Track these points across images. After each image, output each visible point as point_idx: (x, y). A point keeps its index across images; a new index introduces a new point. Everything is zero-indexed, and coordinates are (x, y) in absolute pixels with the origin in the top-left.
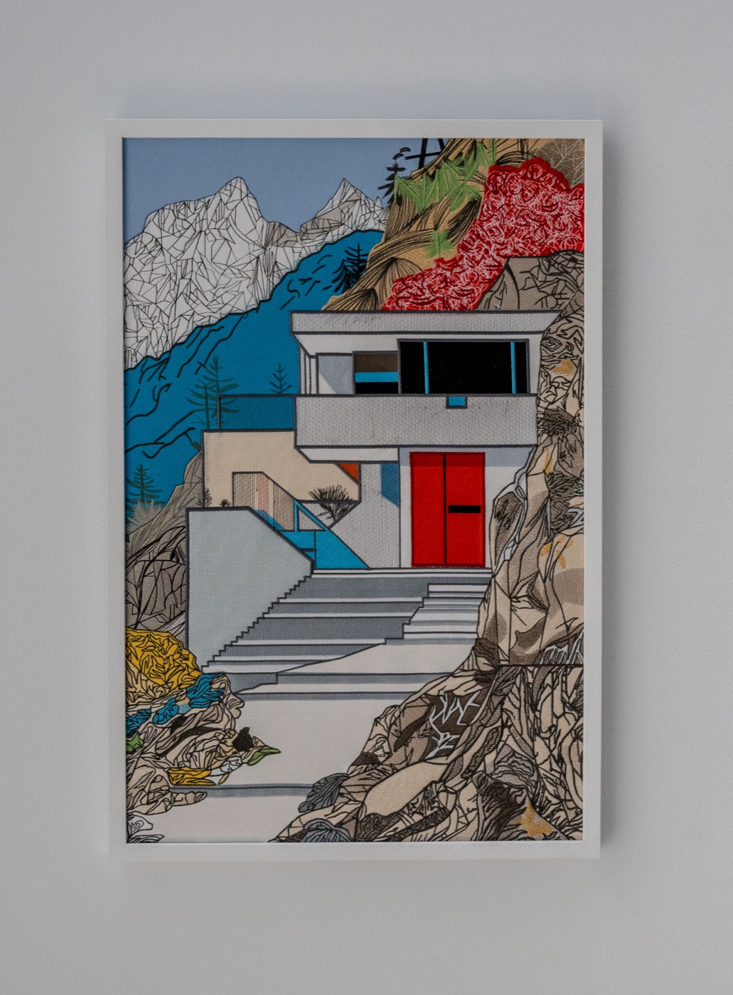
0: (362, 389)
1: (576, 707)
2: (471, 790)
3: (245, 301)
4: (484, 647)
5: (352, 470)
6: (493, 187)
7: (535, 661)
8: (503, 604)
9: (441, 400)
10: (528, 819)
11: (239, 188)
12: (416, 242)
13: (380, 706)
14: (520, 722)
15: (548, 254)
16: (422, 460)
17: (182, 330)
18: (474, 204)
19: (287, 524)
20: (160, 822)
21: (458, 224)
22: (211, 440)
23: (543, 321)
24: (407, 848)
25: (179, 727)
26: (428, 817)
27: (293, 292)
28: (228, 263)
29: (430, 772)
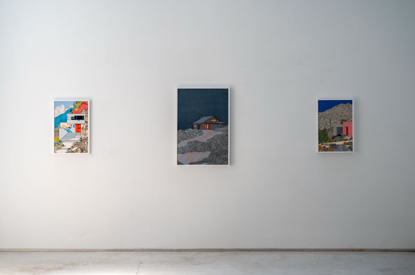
0: (72, 119)
1: (88, 143)
2: (80, 149)
3: (63, 113)
4: (81, 138)
5: (71, 125)
6: (82, 105)
7: (85, 139)
8: (82, 135)
9: (78, 120)
10: (84, 151)
11: (63, 105)
12: (76, 109)
13: (73, 143)
14: (83, 144)
15: (85, 109)
16: (76, 125)
17: (59, 115)
18: (80, 106)
19: (66, 129)
20: (57, 151)
21: (79, 107)
22: (61, 123)
23: (85, 114)
24: (75, 153)
25: (58, 144)
26: (77, 151)
27: (67, 112)
28: (62, 110)
29: (77, 148)
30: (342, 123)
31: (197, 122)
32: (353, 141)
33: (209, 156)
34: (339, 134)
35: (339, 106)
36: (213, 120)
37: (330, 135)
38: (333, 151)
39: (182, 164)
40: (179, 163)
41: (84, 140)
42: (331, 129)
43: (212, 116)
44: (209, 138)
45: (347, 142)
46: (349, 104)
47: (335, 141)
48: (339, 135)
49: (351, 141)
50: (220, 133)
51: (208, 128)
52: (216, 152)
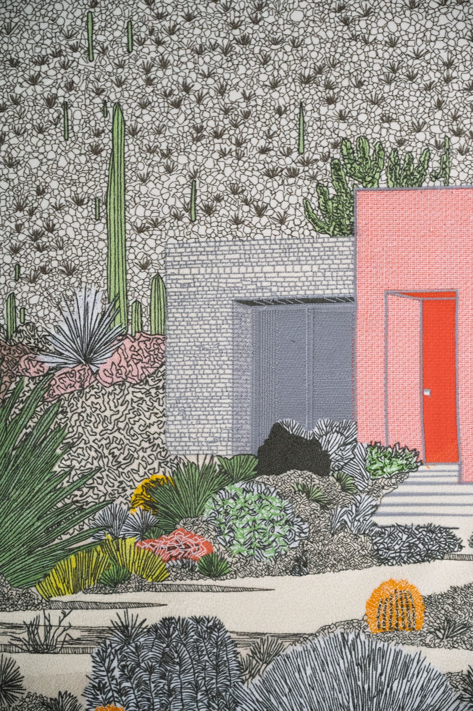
34: (277, 430)
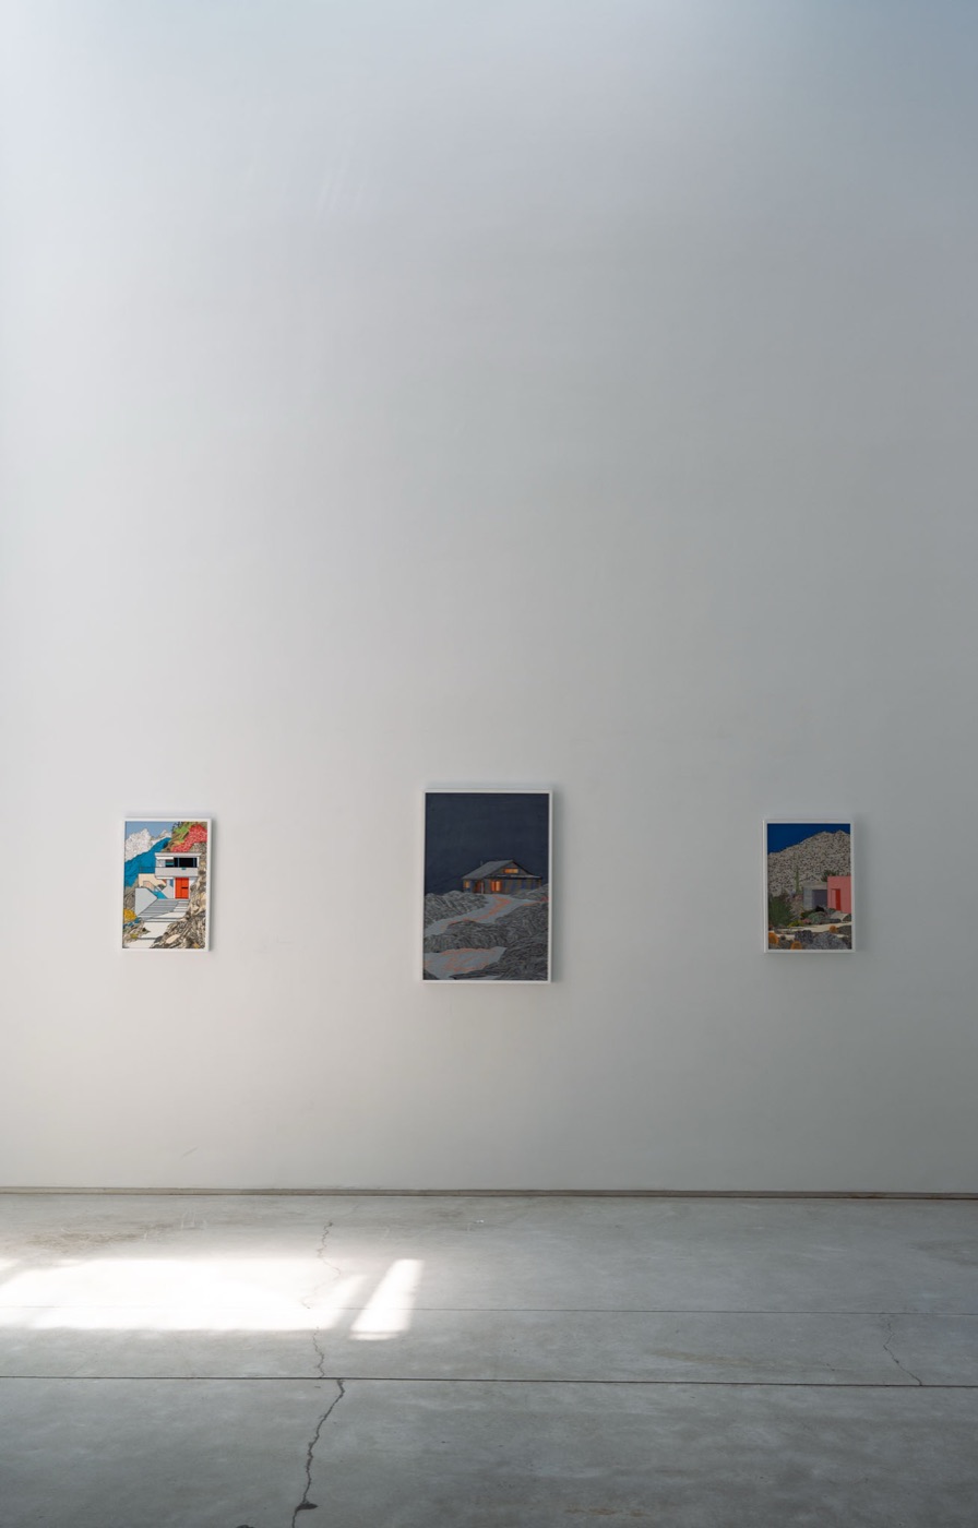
0: (167, 866)
1: (204, 924)
2: (185, 939)
3: (146, 850)
4: (188, 913)
5: (165, 881)
6: (191, 830)
7: (197, 916)
8: (191, 905)
9: (181, 868)
10: (195, 945)
11: (146, 830)
12: (177, 840)
13: (169, 924)
14: (194, 927)
15: (201, 842)
16: (177, 879)
17: (135, 856)
18: (187, 833)
19: (153, 890)
20: (128, 944)
21: (184, 837)
22: (140, 875)
23: (200, 854)
24: (173, 950)
25: (133, 928)
26: (177, 944)
27: (155, 849)
28: (143, 843)
29: (177, 936)
30: (825, 880)
31: (471, 875)
32: (853, 923)
33: (502, 959)
34: (818, 907)
35: (818, 837)
36: (510, 871)
37: (797, 908)
38: (804, 948)
39: (436, 979)
40: (427, 976)
41: (194, 916)
42: (800, 894)
43: (507, 862)
44: (502, 915)
45: (838, 925)
46: (844, 833)
47: (810, 924)
48: (819, 909)
49: (849, 924)
50: (527, 902)
51: (498, 889)
52: (518, 948)
